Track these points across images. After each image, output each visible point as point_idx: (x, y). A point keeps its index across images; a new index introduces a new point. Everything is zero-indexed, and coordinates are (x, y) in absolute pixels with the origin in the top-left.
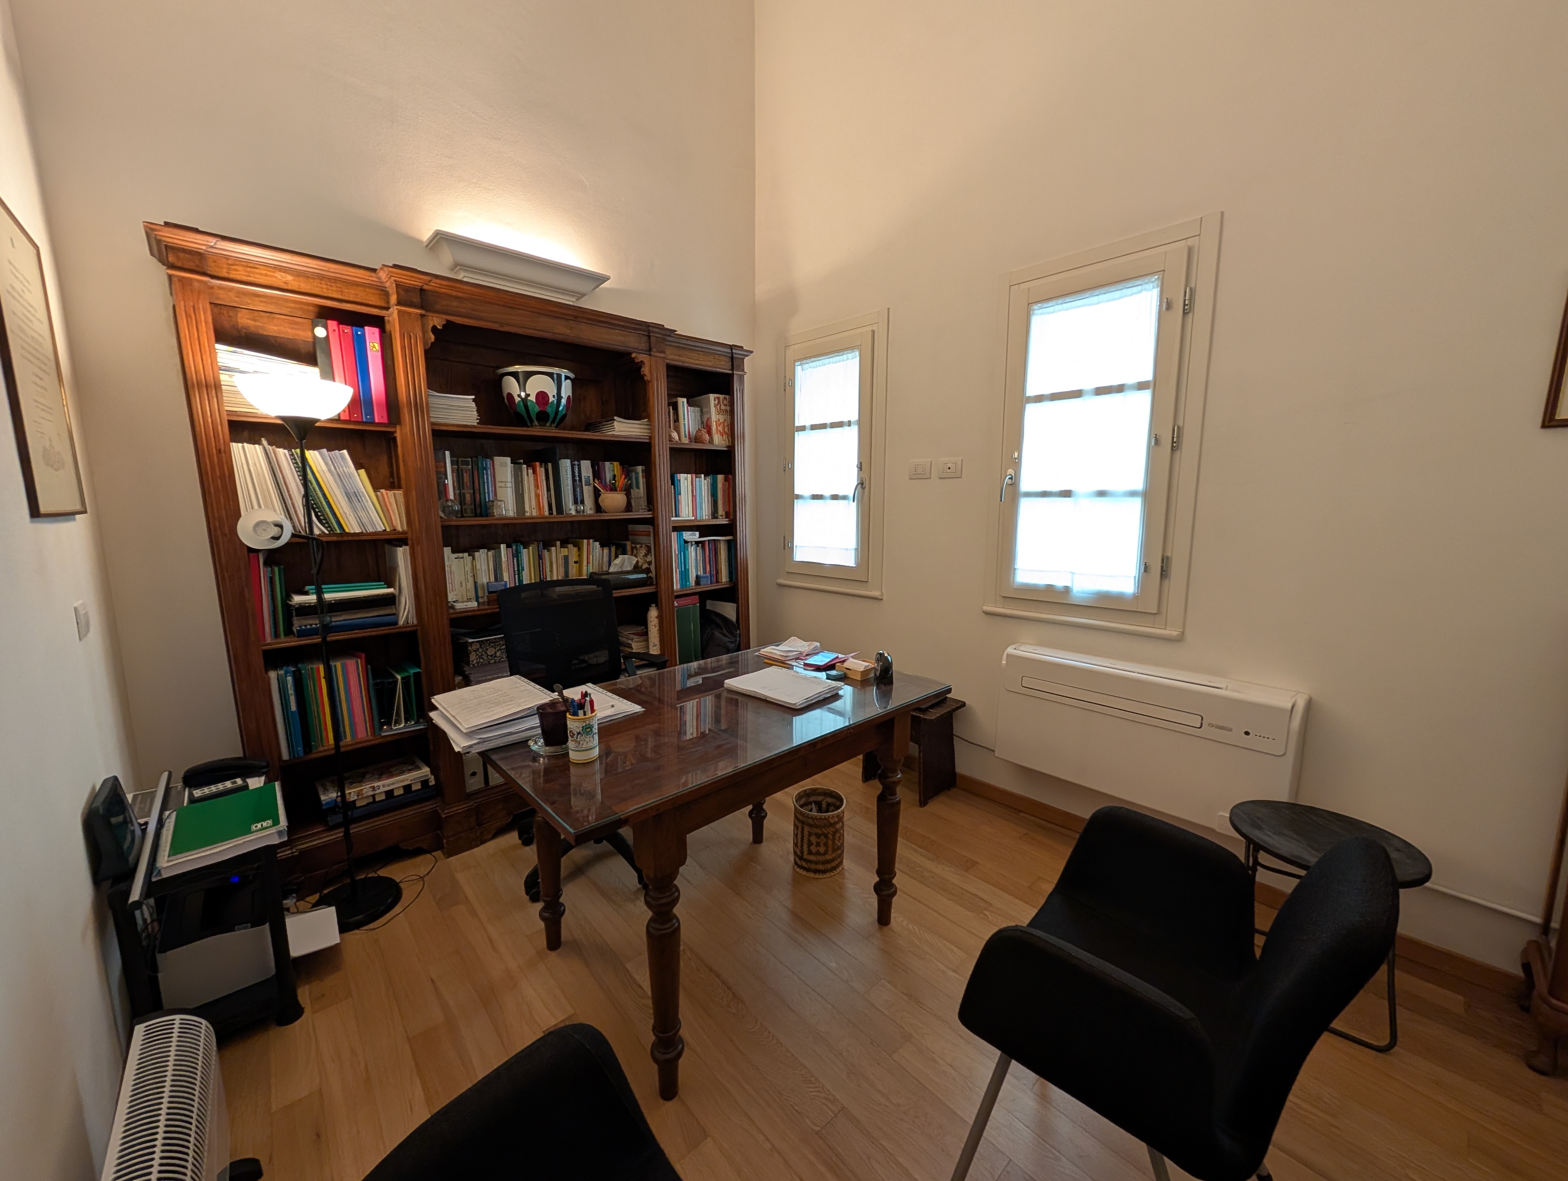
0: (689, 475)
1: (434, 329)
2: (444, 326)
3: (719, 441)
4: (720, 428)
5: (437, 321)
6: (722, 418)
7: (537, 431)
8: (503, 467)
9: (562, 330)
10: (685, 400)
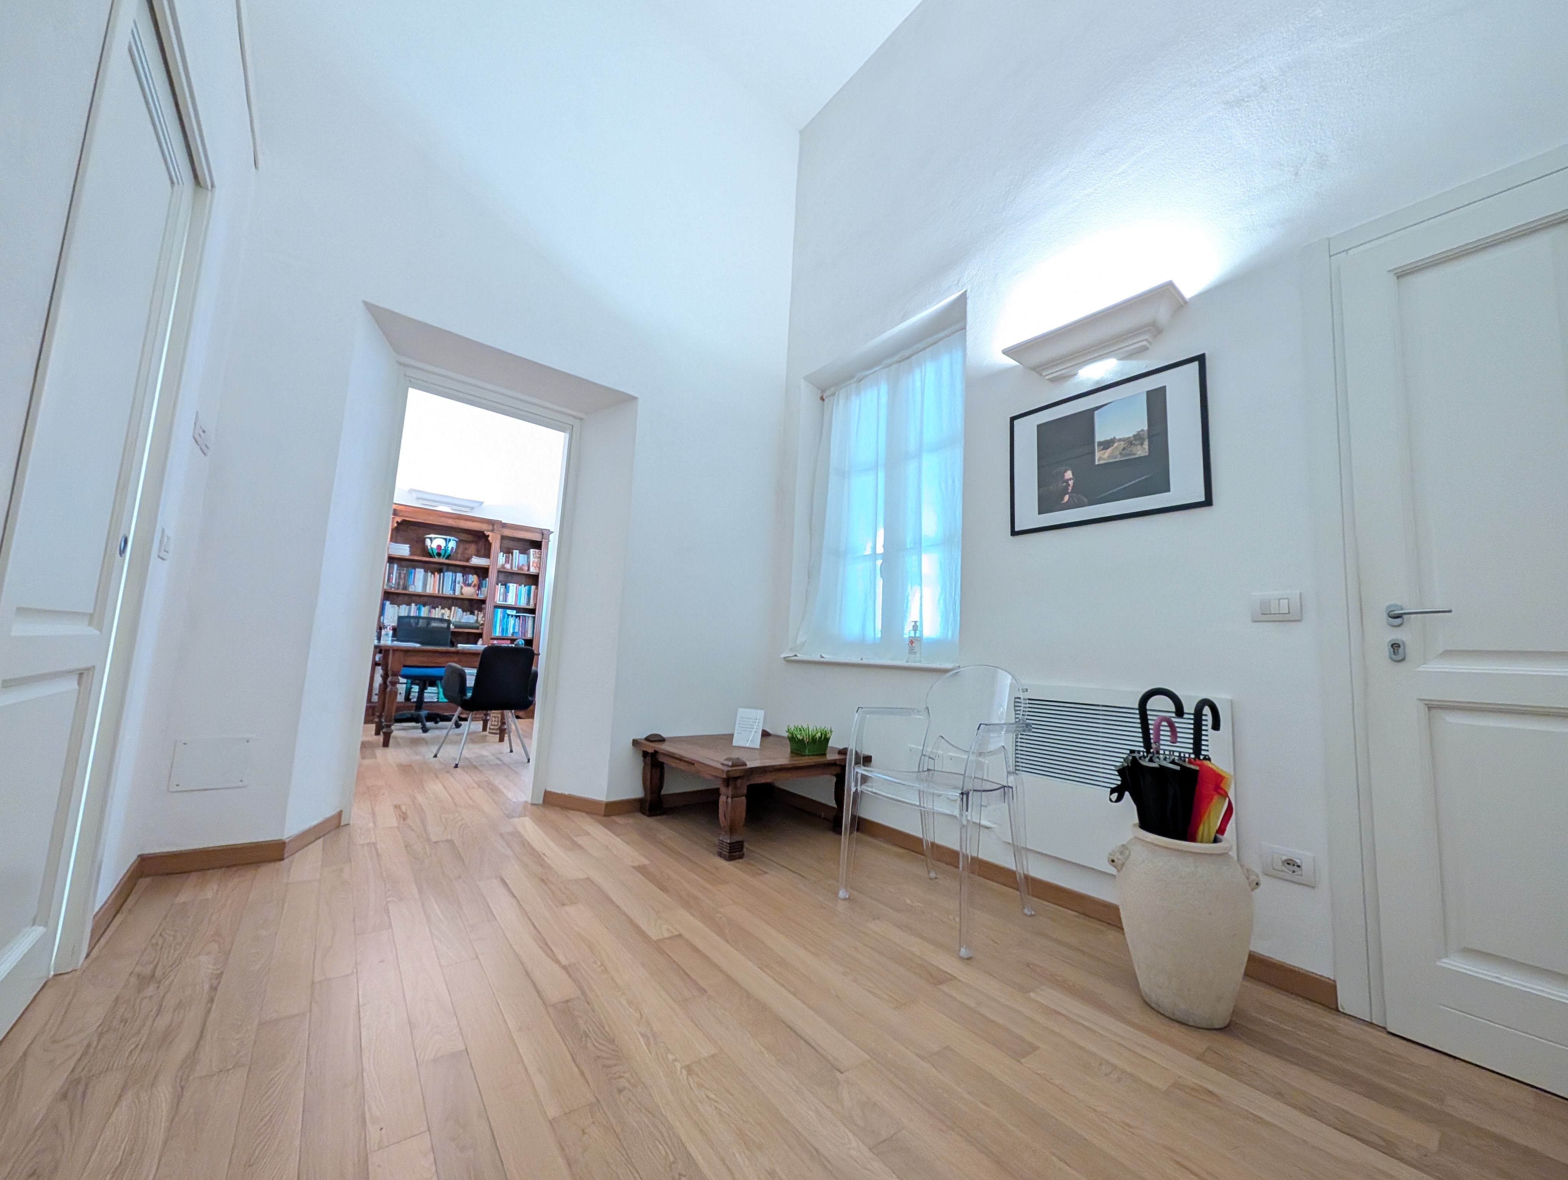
0: (515, 585)
1: (397, 522)
2: (401, 521)
3: (533, 570)
4: (535, 565)
5: (399, 519)
6: (536, 560)
7: (436, 559)
8: (420, 573)
9: (451, 522)
10: (518, 551)
